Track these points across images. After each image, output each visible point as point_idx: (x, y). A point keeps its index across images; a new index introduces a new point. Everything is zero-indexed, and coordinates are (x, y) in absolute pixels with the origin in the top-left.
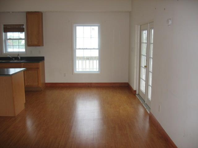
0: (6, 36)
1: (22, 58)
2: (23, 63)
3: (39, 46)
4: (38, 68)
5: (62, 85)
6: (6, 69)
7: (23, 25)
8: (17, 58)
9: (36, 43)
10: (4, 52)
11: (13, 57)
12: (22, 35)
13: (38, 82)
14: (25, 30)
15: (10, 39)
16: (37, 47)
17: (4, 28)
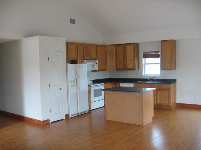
0: (145, 61)
1: (157, 80)
2: (157, 84)
3: (172, 70)
4: (169, 89)
5: (192, 106)
6: (144, 88)
7: (159, 52)
8: (152, 80)
9: (169, 67)
10: (143, 75)
11: (149, 79)
12: (158, 60)
13: (169, 101)
14: (160, 56)
15: (148, 64)
16: (170, 71)
17: (144, 55)
